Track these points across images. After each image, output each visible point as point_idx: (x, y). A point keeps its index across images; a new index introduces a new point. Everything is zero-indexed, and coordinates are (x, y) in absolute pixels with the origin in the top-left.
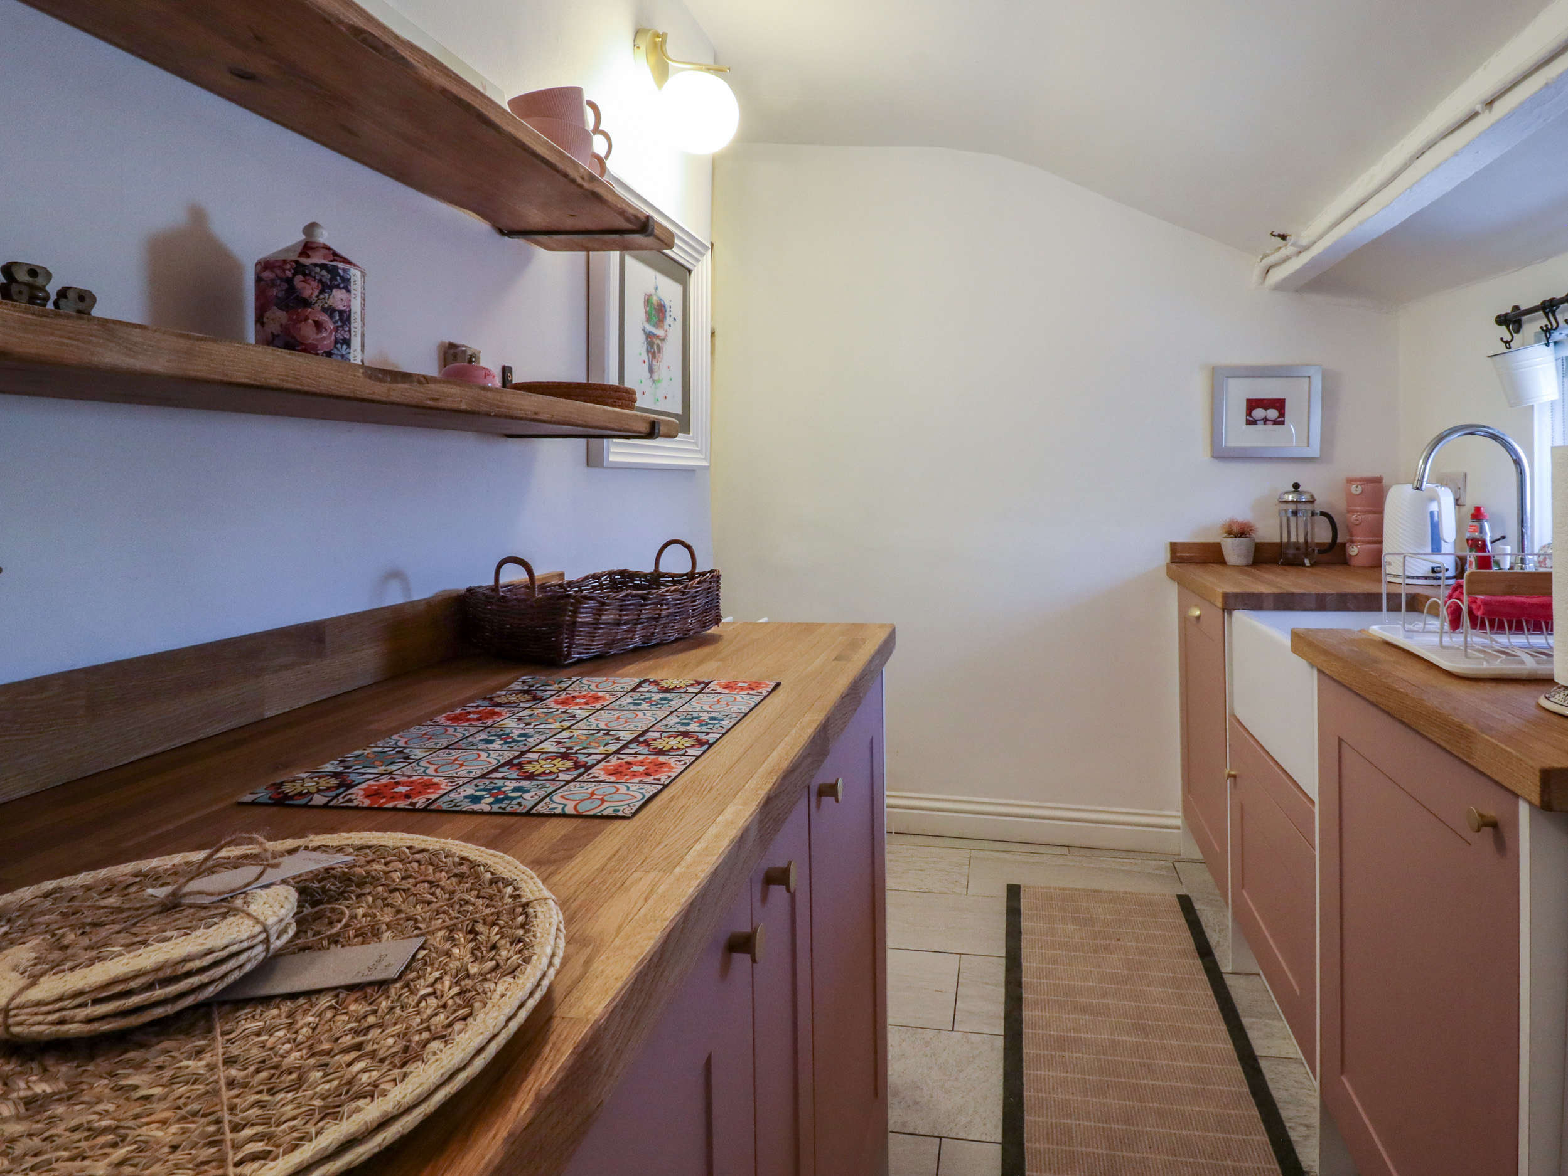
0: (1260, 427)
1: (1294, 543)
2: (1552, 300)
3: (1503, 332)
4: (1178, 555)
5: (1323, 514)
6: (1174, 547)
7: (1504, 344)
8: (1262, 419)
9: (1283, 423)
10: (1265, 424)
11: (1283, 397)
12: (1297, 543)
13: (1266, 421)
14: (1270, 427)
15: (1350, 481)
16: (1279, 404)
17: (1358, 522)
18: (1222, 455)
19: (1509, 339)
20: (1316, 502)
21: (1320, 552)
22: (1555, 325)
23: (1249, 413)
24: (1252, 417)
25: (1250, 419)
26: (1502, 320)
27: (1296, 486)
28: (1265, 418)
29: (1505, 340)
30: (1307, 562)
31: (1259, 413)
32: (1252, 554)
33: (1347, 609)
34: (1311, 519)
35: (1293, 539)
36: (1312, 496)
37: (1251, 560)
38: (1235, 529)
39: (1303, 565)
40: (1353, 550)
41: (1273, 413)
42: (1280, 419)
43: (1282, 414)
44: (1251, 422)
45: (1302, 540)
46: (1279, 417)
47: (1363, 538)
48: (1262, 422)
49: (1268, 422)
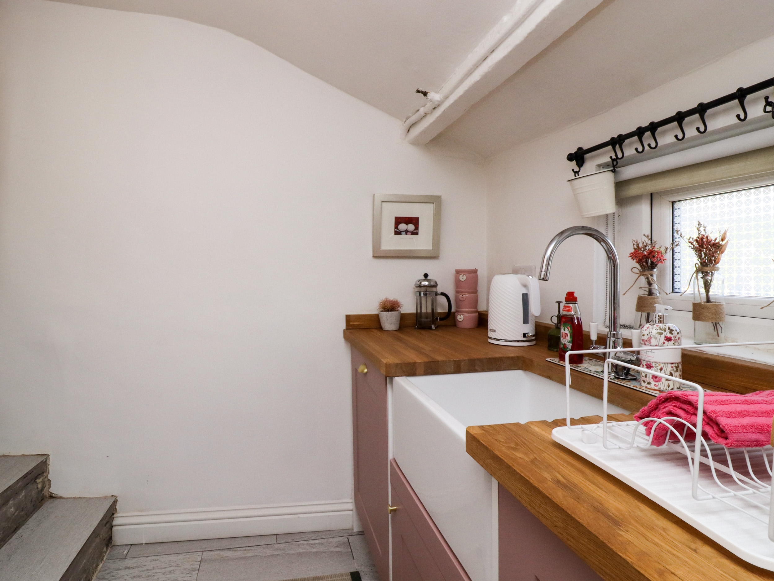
0: (403, 236)
1: (424, 313)
2: (620, 136)
3: (573, 165)
4: (351, 323)
5: (443, 294)
6: (349, 318)
7: (574, 173)
8: (405, 231)
9: (417, 234)
10: (406, 234)
11: (418, 217)
12: (427, 313)
13: (407, 232)
14: (409, 236)
15: (458, 272)
16: (414, 221)
17: (462, 299)
18: (379, 255)
19: (578, 170)
20: (438, 287)
21: (441, 319)
22: (620, 155)
23: (396, 227)
24: (398, 229)
25: (397, 230)
26: (571, 157)
27: (426, 276)
28: (407, 230)
29: (575, 171)
30: (433, 326)
31: (402, 227)
32: (398, 323)
33: (475, 371)
34: (435, 297)
35: (424, 310)
36: (436, 282)
37: (398, 328)
38: (389, 305)
39: (431, 328)
40: (460, 318)
41: (411, 227)
42: (415, 231)
43: (417, 228)
44: (398, 233)
45: (429, 310)
46: (415, 230)
47: (467, 310)
48: (404, 233)
49: (408, 233)
